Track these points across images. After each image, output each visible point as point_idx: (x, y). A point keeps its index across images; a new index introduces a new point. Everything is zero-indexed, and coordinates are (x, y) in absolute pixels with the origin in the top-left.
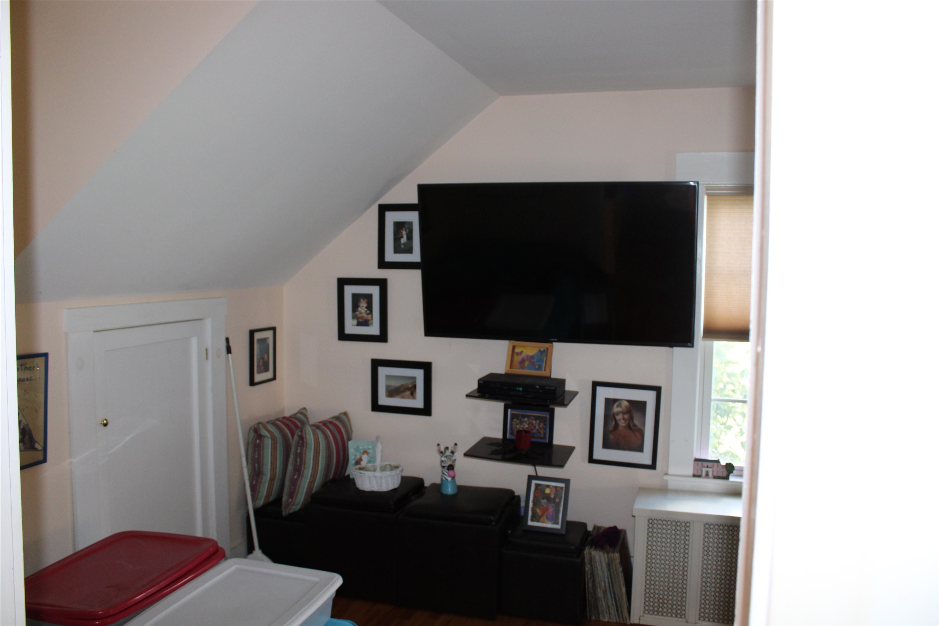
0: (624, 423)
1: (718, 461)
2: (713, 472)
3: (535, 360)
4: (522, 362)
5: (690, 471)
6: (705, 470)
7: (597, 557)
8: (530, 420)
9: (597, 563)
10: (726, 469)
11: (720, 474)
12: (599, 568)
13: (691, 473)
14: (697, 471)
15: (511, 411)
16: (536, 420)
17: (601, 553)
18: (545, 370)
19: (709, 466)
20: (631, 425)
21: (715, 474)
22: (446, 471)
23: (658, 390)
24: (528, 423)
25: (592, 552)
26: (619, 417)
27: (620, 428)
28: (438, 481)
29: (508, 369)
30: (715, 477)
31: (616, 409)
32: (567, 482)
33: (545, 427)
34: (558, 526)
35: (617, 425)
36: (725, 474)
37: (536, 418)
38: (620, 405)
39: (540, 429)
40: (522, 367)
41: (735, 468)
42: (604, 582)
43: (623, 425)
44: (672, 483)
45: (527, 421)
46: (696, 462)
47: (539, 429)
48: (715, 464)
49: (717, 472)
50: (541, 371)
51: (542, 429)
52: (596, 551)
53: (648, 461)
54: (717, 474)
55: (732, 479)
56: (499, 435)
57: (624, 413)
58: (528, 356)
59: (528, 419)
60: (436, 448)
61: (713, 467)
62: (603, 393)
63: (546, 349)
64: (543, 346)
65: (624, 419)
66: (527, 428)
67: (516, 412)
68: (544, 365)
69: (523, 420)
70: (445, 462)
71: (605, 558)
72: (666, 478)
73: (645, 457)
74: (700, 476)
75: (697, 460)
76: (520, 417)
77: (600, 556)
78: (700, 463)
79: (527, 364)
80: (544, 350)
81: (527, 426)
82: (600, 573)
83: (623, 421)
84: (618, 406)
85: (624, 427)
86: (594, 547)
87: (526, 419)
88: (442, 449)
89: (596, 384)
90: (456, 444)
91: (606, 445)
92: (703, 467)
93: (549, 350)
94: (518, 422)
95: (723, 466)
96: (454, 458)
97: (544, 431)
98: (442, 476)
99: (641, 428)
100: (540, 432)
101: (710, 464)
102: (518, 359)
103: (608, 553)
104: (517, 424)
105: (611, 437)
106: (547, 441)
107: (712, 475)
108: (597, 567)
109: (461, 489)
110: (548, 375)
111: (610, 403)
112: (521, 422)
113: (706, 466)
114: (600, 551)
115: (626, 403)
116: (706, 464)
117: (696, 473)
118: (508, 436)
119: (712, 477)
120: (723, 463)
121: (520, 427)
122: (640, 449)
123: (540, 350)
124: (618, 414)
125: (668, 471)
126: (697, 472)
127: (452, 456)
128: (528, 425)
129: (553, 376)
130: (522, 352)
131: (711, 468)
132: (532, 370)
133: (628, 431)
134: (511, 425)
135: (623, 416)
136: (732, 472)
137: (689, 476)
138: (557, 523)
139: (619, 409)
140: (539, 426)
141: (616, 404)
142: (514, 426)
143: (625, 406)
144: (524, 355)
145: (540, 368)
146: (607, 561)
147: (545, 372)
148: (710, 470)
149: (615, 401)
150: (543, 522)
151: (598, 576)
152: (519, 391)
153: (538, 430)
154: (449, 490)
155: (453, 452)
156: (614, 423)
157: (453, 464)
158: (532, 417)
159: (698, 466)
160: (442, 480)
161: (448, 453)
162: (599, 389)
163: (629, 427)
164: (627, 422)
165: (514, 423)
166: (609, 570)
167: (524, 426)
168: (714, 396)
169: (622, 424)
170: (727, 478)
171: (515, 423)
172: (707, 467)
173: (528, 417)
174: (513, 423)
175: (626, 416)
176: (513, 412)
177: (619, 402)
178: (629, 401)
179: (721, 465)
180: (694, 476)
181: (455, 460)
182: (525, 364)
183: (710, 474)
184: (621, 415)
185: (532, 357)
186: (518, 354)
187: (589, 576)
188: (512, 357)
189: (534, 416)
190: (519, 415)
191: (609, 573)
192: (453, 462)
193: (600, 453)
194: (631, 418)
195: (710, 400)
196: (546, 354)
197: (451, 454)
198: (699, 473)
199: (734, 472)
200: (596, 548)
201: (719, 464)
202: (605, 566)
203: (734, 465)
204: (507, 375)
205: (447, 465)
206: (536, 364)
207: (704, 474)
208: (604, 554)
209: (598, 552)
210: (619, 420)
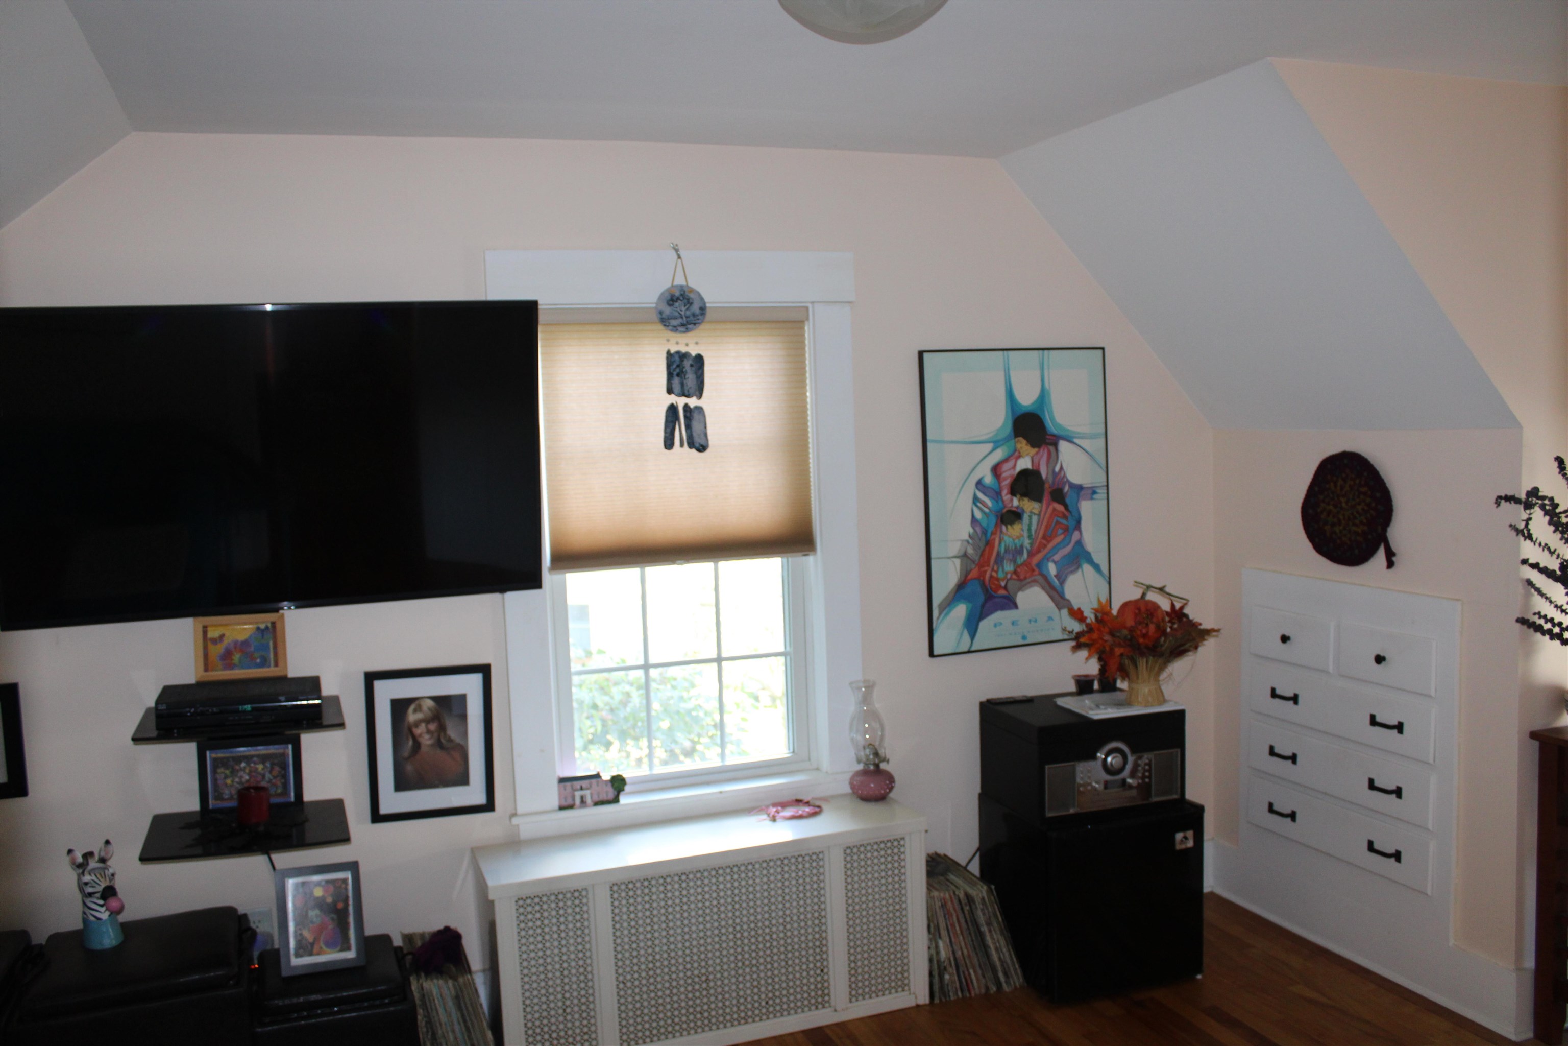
0: (430, 739)
1: (597, 776)
2: (591, 795)
3: (252, 649)
4: (227, 656)
5: (554, 801)
6: (578, 794)
7: (435, 991)
8: (252, 765)
9: (436, 1000)
10: (613, 785)
11: (603, 797)
12: (441, 1011)
13: (555, 803)
14: (566, 798)
15: (210, 753)
16: (263, 763)
17: (441, 982)
18: (276, 665)
19: (584, 786)
20: (443, 741)
21: (596, 799)
22: (95, 903)
23: (484, 670)
24: (247, 771)
25: (425, 985)
26: (420, 730)
27: (424, 749)
28: (79, 925)
29: (201, 672)
30: (597, 804)
31: (412, 716)
32: (353, 867)
33: (283, 772)
34: (351, 954)
35: (417, 745)
36: (611, 795)
37: (264, 759)
38: (418, 709)
39: (275, 777)
40: (231, 666)
41: (627, 781)
42: (453, 1031)
43: (429, 742)
44: (527, 828)
45: (245, 767)
46: (562, 784)
47: (272, 778)
48: (594, 781)
49: (598, 794)
50: (269, 666)
51: (279, 778)
52: (432, 980)
53: (480, 799)
54: (598, 797)
55: (624, 800)
56: (193, 805)
57: (427, 721)
58: (236, 643)
59: (248, 764)
60: (67, 859)
61: (591, 786)
62: (385, 691)
63: (269, 625)
64: (264, 619)
65: (429, 732)
66: (247, 781)
67: (220, 754)
68: (272, 656)
69: (237, 767)
70: (94, 884)
71: (448, 988)
72: (515, 821)
73: (474, 794)
74: (571, 807)
75: (562, 780)
76: (231, 763)
77: (440, 988)
78: (568, 784)
79: (236, 657)
80: (267, 628)
81: (247, 777)
82: (443, 1018)
83: (427, 737)
84: (415, 711)
85: (432, 745)
86: (423, 975)
87: (243, 765)
88: (80, 860)
89: (371, 678)
90: (107, 842)
91: (401, 784)
92: (575, 790)
93: (278, 626)
94: (227, 772)
95: (606, 781)
96: (111, 871)
97: (283, 781)
98: (84, 913)
99: (462, 742)
100: (275, 785)
101: (584, 783)
102: (216, 651)
103: (455, 979)
104: (226, 777)
105: (409, 768)
106: (293, 799)
107: (592, 801)
108: (436, 1009)
109: (130, 930)
110: (281, 674)
111: (399, 707)
112: (234, 772)
113: (579, 787)
114: (437, 978)
115: (430, 703)
116: (577, 784)
117: (564, 804)
118: (212, 803)
119: (592, 804)
120: (606, 776)
121: (233, 782)
122: (463, 780)
123: (258, 628)
124: (417, 724)
125: (516, 809)
126: (566, 801)
127: (106, 868)
128: (250, 774)
129: (292, 673)
130: (222, 637)
131: (587, 789)
132: (249, 667)
133: (439, 751)
134: (215, 780)
135: (427, 727)
136: (623, 790)
137: (553, 811)
138: (348, 949)
139: (419, 716)
140: (270, 772)
141: (412, 707)
142: (220, 782)
143: (429, 709)
144: (226, 641)
145: (264, 663)
146: (453, 992)
147: (276, 669)
148: (587, 793)
149: (409, 701)
150: (318, 954)
151: (440, 1024)
152: (244, 712)
153: (270, 781)
154: (108, 939)
155: (103, 860)
156: (411, 743)
157: (112, 884)
158: (255, 759)
159: (565, 789)
160: (85, 921)
161: (93, 864)
162: (378, 685)
163: (439, 744)
164: (436, 735)
165: (220, 777)
166: (459, 1008)
167: (241, 777)
168: (575, 667)
169: (426, 741)
170: (616, 800)
171: (223, 776)
172: (582, 789)
173: (248, 759)
174: (218, 776)
175: (433, 727)
176: (214, 755)
177: (417, 702)
178: (434, 698)
179: (603, 781)
180: (562, 808)
181: (113, 875)
182: (234, 658)
183: (589, 800)
184: (423, 725)
185: (246, 643)
186: (215, 641)
187: (425, 1030)
188: (205, 648)
189: (258, 756)
190: (228, 758)
191: (459, 1015)
192: (110, 880)
193: (391, 801)
194: (442, 728)
195: (569, 674)
196: (273, 633)
197: (101, 865)
198: (569, 802)
199: (627, 788)
200: (428, 974)
201: (599, 780)
202: (450, 1004)
203: (625, 776)
204: (200, 685)
205: (100, 889)
206: (256, 655)
207: (578, 801)
208: (446, 982)
209: (435, 981)
210: (420, 735)
